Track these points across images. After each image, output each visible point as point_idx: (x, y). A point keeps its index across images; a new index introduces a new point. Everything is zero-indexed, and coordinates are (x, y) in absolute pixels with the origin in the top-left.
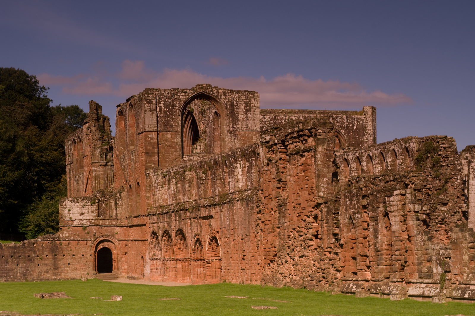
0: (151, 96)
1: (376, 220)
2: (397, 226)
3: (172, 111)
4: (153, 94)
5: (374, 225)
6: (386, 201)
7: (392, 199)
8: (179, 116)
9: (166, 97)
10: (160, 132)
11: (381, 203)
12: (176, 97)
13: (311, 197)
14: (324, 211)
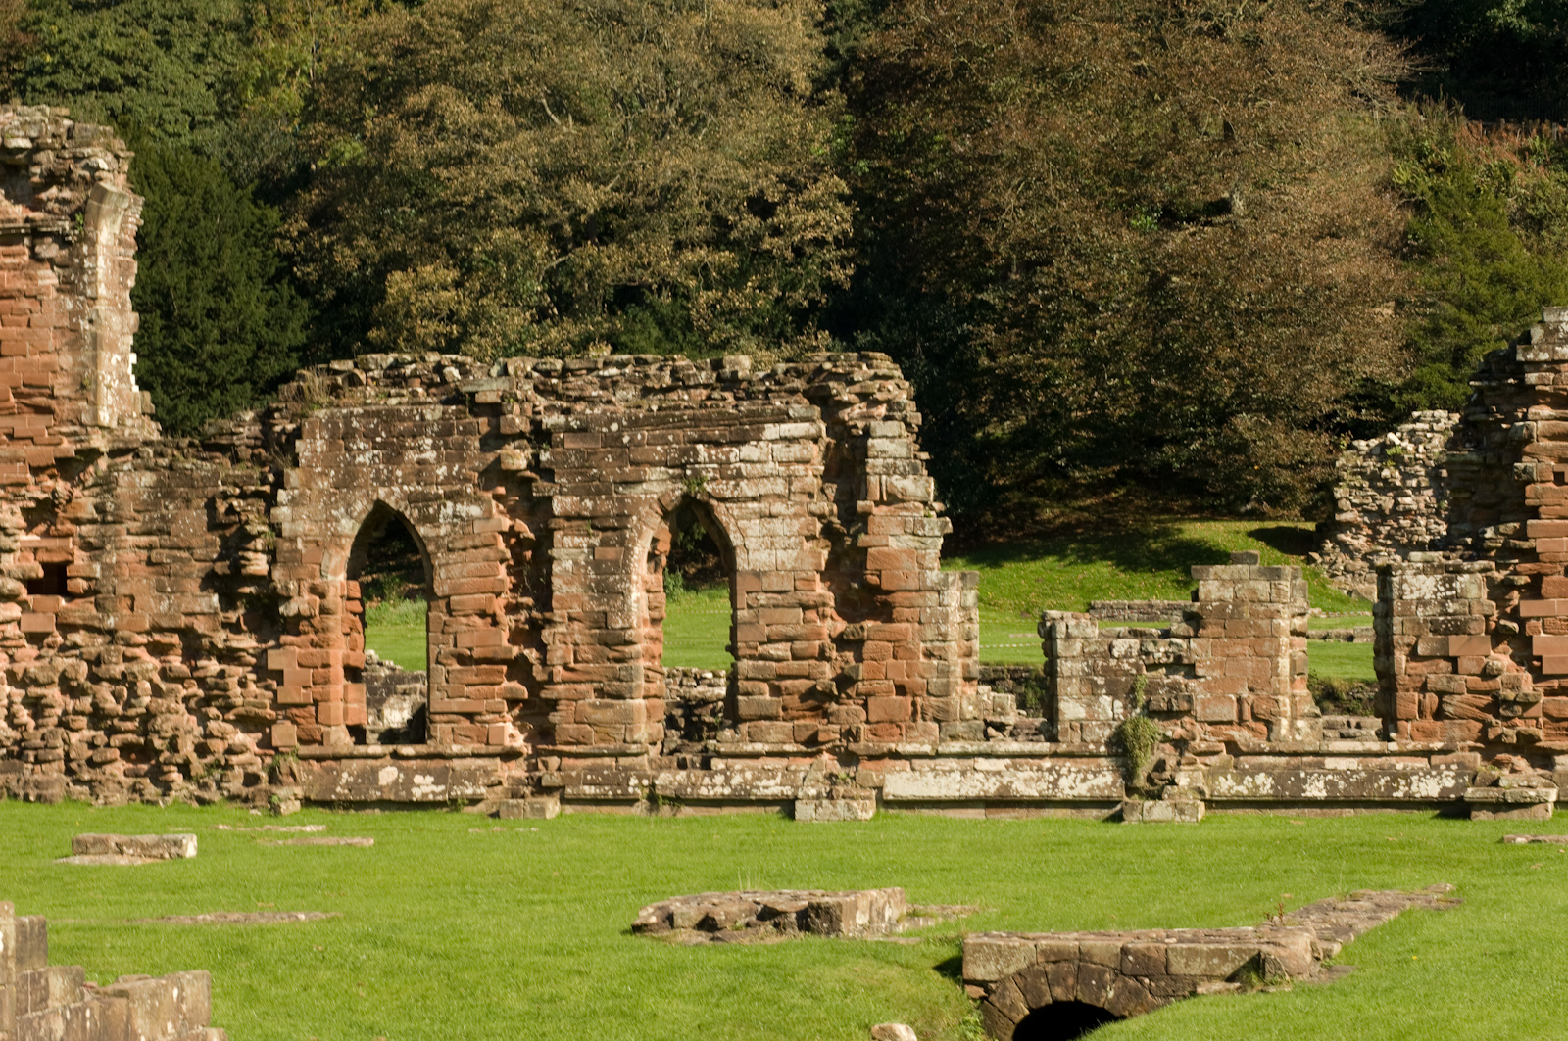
1: (604, 529)
2: (781, 554)
5: (591, 547)
6: (701, 459)
7: (749, 451)
11: (653, 464)
13: (27, 423)
14: (132, 485)
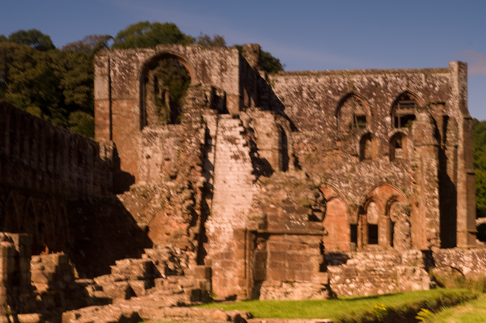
0: (102, 58)
3: (128, 75)
4: (105, 55)
8: (137, 79)
9: (122, 59)
10: (114, 100)
12: (133, 58)
